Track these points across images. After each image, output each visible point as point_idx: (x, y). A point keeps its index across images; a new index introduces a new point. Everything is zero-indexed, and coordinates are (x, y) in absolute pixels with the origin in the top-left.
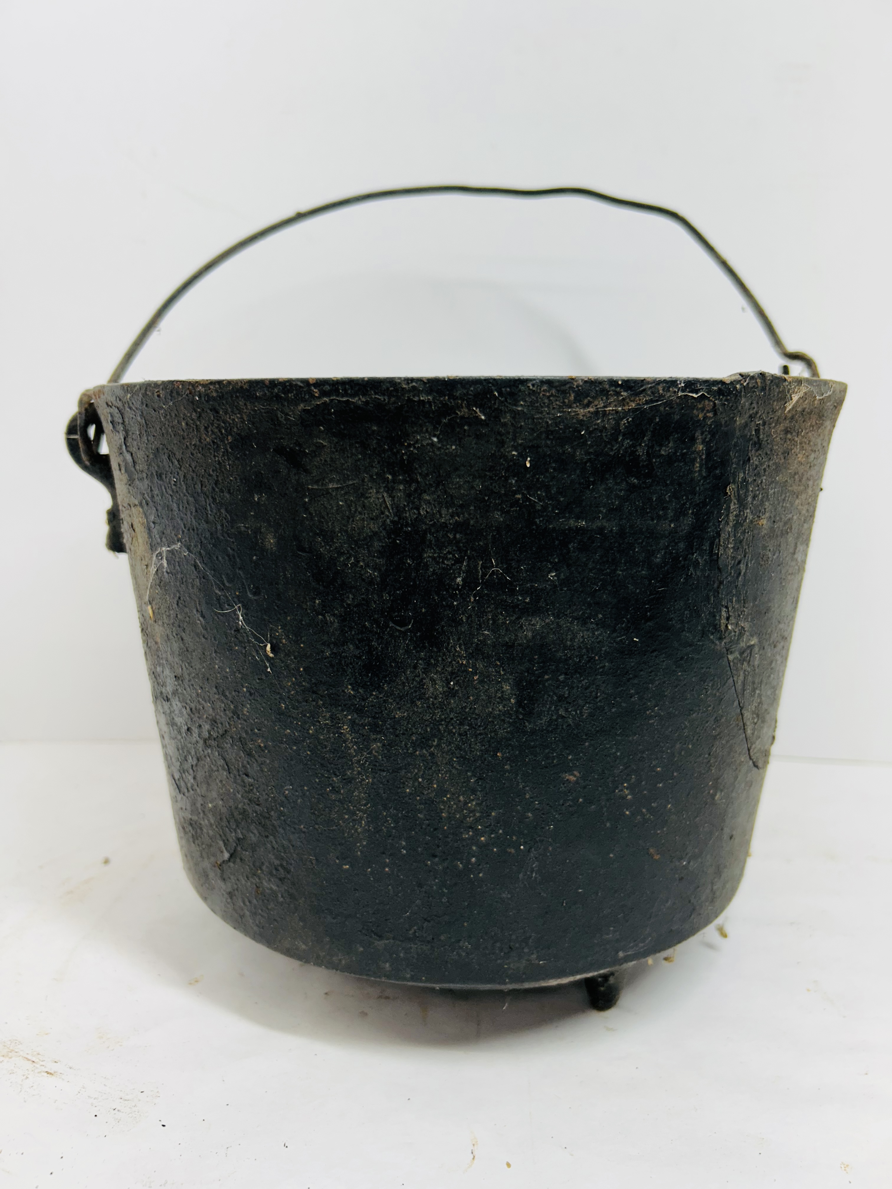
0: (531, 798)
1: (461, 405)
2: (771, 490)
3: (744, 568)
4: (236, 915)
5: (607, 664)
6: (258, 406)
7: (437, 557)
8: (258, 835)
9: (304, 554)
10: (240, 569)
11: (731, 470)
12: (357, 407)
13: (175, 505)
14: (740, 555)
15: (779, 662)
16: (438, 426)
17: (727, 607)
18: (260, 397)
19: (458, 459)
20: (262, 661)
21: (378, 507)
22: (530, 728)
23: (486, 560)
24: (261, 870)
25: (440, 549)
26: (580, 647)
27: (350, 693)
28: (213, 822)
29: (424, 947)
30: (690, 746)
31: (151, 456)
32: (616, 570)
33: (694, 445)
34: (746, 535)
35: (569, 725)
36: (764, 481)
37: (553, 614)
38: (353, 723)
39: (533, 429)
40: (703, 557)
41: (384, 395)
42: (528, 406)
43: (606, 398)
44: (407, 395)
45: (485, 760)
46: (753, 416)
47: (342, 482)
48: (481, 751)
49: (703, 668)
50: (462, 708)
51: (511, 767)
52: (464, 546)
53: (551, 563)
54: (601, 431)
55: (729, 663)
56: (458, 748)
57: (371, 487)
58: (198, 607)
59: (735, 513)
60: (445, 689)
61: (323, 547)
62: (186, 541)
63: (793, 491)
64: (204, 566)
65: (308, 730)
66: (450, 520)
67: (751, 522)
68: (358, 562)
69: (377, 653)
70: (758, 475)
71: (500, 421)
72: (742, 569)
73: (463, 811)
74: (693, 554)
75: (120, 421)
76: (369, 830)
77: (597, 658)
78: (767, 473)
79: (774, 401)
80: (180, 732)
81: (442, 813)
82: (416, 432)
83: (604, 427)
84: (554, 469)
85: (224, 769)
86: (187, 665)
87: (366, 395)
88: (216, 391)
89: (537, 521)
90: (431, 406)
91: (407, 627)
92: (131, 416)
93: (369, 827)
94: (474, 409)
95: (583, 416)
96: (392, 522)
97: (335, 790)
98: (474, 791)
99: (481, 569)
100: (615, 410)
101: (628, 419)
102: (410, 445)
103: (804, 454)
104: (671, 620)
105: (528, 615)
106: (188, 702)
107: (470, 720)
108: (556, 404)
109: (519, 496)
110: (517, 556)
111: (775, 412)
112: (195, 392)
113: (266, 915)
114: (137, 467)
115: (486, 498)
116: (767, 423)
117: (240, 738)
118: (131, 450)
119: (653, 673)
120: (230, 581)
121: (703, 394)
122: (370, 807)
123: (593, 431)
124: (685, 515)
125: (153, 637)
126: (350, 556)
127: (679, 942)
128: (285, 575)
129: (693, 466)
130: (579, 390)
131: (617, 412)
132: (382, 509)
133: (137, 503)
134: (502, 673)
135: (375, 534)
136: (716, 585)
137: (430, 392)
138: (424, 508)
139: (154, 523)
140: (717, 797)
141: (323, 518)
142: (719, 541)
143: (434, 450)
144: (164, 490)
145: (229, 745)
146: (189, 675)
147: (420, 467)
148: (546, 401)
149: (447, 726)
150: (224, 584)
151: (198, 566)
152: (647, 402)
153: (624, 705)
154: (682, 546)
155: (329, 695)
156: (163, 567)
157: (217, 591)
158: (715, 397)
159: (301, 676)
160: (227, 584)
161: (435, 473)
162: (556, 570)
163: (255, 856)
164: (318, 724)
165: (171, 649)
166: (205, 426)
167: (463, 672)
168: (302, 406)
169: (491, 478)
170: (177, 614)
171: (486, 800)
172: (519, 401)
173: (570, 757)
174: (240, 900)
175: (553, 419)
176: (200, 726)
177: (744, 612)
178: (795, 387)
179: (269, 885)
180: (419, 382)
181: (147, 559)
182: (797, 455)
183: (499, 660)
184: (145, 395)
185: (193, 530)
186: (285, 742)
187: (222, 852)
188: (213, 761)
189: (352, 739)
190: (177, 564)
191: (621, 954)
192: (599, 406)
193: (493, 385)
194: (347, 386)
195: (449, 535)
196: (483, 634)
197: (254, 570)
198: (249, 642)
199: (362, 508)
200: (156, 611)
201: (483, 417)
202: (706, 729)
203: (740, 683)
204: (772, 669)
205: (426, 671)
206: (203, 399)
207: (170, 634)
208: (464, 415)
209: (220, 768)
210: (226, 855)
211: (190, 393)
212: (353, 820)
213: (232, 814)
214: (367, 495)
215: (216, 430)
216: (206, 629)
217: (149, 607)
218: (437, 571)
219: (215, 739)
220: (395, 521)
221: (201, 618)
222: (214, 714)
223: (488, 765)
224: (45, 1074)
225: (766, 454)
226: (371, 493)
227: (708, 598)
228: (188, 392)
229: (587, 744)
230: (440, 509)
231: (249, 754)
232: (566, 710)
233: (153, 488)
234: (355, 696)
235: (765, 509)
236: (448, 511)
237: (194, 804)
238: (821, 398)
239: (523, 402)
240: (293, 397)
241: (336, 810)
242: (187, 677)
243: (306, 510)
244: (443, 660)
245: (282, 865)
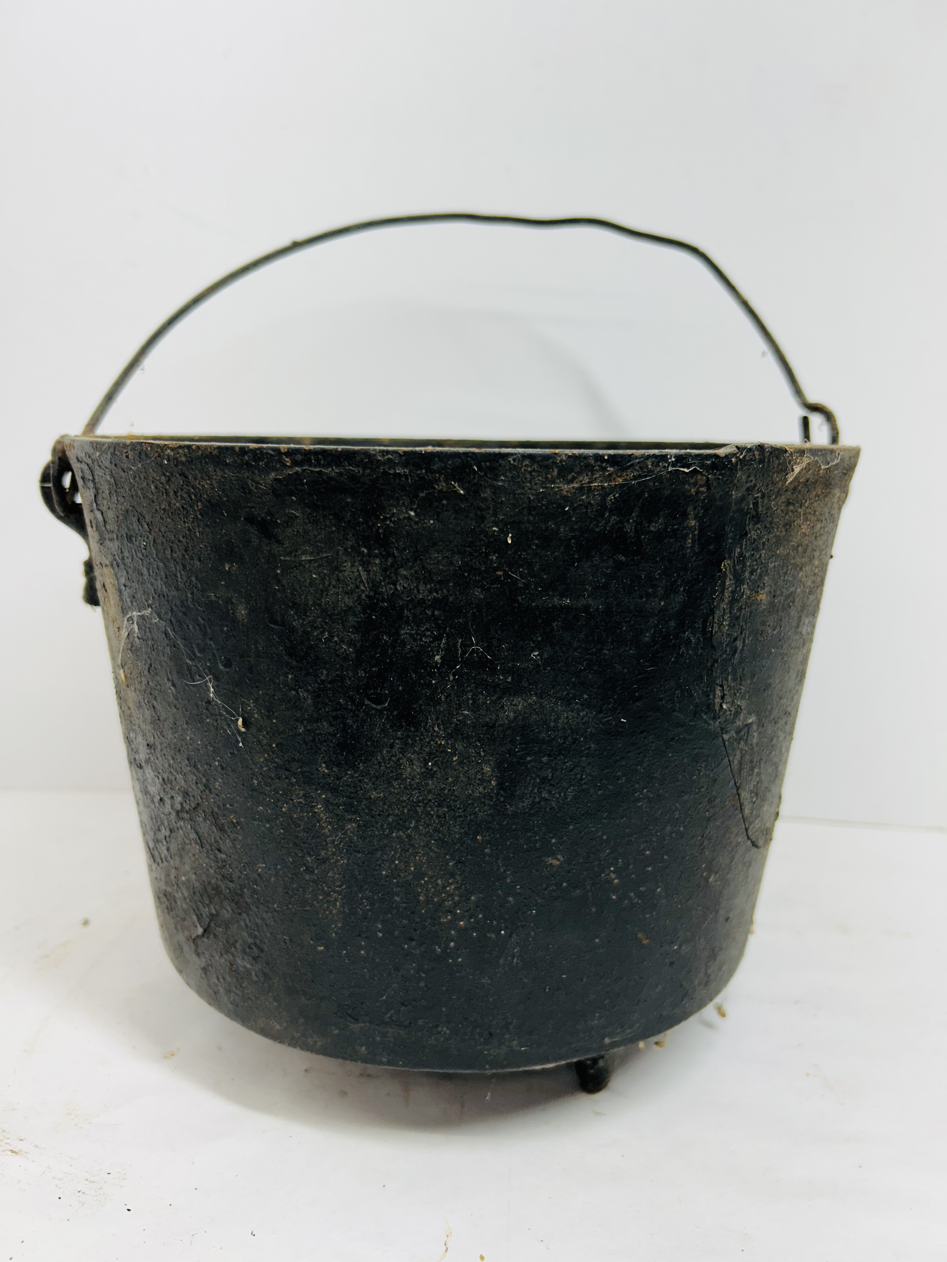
0: (512, 882)
1: (439, 479)
2: (771, 564)
3: (741, 645)
4: (210, 991)
5: (592, 746)
6: (228, 473)
7: (415, 633)
8: (231, 912)
9: (276, 627)
10: (210, 639)
11: (726, 545)
12: (331, 479)
13: (145, 570)
14: (737, 632)
15: (781, 738)
16: (415, 500)
17: (722, 686)
18: (229, 464)
19: (436, 534)
20: (233, 734)
21: (353, 581)
22: (511, 811)
23: (466, 638)
24: (235, 947)
25: (418, 626)
26: (564, 728)
27: (324, 771)
28: (186, 895)
29: (402, 1032)
30: (682, 829)
31: (121, 517)
32: (602, 649)
33: (686, 520)
34: (743, 611)
35: (552, 808)
36: (763, 555)
37: (536, 694)
38: (327, 803)
39: (514, 505)
40: (696, 635)
41: (358, 466)
42: (509, 481)
43: (592, 473)
44: (382, 468)
45: (464, 843)
46: (751, 489)
47: (315, 554)
48: (461, 834)
49: (695, 749)
50: (440, 790)
51: (492, 850)
52: (443, 624)
53: (534, 642)
54: (586, 508)
55: (724, 743)
56: (436, 830)
57: (346, 560)
58: (169, 676)
59: (730, 589)
60: (423, 770)
61: (296, 620)
62: (156, 607)
63: (796, 564)
64: (174, 633)
65: (281, 808)
66: (428, 596)
67: (749, 598)
68: (333, 637)
69: (352, 731)
70: (757, 549)
71: (480, 495)
72: (738, 646)
73: (441, 894)
74: (685, 633)
75: (91, 478)
76: (344, 912)
77: (582, 739)
78: (766, 547)
79: (774, 473)
80: (153, 801)
81: (420, 896)
82: (393, 505)
83: (589, 503)
84: (537, 545)
85: (196, 843)
86: (158, 733)
87: (340, 466)
88: (185, 455)
89: (520, 598)
90: (407, 479)
91: (383, 706)
92: (101, 474)
93: (344, 908)
94: (453, 483)
95: (567, 491)
96: (366, 596)
97: (309, 870)
98: (452, 875)
99: (460, 647)
100: (601, 486)
101: (615, 495)
102: (386, 519)
103: (809, 525)
104: (661, 700)
105: (510, 695)
106: (160, 771)
107: (449, 802)
108: (539, 480)
109: (500, 573)
110: (499, 635)
111: (775, 484)
112: (164, 456)
113: (240, 993)
114: (108, 527)
115: (466, 574)
116: (767, 495)
117: (212, 812)
118: (101, 508)
119: (641, 755)
120: (202, 651)
121: (695, 469)
122: (344, 889)
123: (577, 507)
124: (676, 593)
125: (126, 701)
126: (324, 630)
127: (671, 1026)
128: (256, 647)
129: (685, 543)
130: (563, 465)
131: (603, 488)
132: (358, 584)
133: (108, 563)
134: (482, 754)
135: (350, 608)
136: (709, 664)
137: (406, 465)
138: (401, 583)
139: (125, 586)
140: (711, 880)
141: (297, 591)
142: (713, 619)
143: (411, 525)
144: (134, 553)
145: (201, 819)
146: (161, 744)
147: (397, 541)
148: (528, 476)
149: (424, 807)
150: (194, 654)
151: (169, 633)
152: (635, 478)
153: (611, 787)
154: (673, 624)
155: (302, 773)
156: (134, 632)
157: (188, 661)
158: (707, 471)
159: (273, 752)
160: (198, 655)
161: (412, 547)
162: (539, 649)
163: (229, 933)
164: (291, 802)
165: (143, 716)
166: (174, 490)
167: (441, 752)
168: (273, 475)
169: (471, 554)
170: (148, 682)
171: (465, 884)
172: (500, 476)
173: (553, 841)
174: (214, 976)
175: (534, 495)
176: (172, 797)
177: (741, 689)
178: (797, 458)
179: (243, 963)
180: (394, 455)
181: (118, 622)
182: (800, 527)
183: (479, 741)
184: (113, 454)
185: (164, 596)
186: (258, 819)
187: (196, 926)
188: (186, 834)
189: (326, 818)
190: (148, 630)
191: (607, 1041)
192: (583, 482)
193: (472, 459)
194: (320, 456)
195: (427, 611)
196: (462, 714)
197: (225, 642)
198: (221, 715)
199: (336, 582)
200: (129, 675)
201: (462, 492)
202: (698, 811)
203: (736, 762)
204: (772, 746)
205: (403, 751)
206: (172, 463)
207: (142, 701)
208: (442, 489)
209: (193, 841)
210: (200, 931)
211: (159, 456)
212: (328, 901)
213: (206, 889)
214: (342, 568)
215: (185, 496)
216: (177, 699)
217: (121, 671)
218: (414, 648)
219: (187, 812)
220: (371, 596)
221: (172, 688)
222: (186, 787)
223: (467, 849)
224: (10, 1153)
225: (766, 527)
226: (345, 566)
227: (701, 678)
228: (157, 455)
229: (571, 827)
230: (418, 585)
231: (221, 829)
232: (550, 792)
233: (123, 550)
234: (329, 775)
235: (764, 584)
236: (426, 587)
237: (168, 875)
238: (827, 467)
239: (504, 477)
240: (264, 466)
241: (310, 890)
242: (159, 746)
243: (279, 582)
244: (421, 740)
245: (255, 944)
